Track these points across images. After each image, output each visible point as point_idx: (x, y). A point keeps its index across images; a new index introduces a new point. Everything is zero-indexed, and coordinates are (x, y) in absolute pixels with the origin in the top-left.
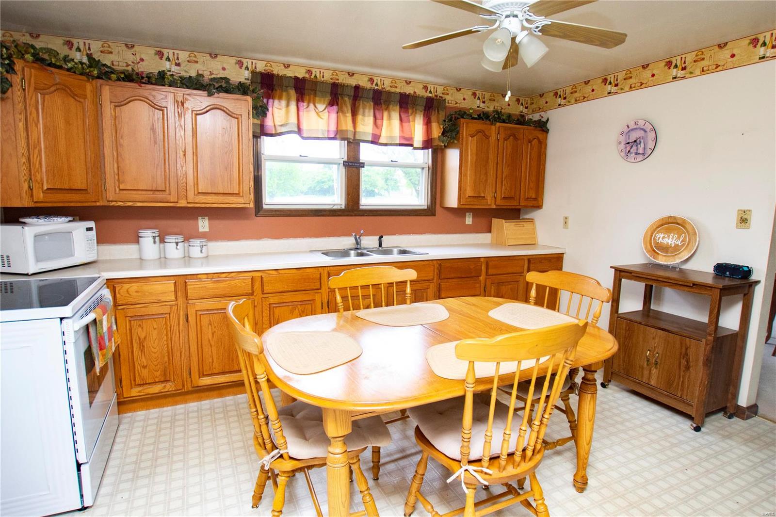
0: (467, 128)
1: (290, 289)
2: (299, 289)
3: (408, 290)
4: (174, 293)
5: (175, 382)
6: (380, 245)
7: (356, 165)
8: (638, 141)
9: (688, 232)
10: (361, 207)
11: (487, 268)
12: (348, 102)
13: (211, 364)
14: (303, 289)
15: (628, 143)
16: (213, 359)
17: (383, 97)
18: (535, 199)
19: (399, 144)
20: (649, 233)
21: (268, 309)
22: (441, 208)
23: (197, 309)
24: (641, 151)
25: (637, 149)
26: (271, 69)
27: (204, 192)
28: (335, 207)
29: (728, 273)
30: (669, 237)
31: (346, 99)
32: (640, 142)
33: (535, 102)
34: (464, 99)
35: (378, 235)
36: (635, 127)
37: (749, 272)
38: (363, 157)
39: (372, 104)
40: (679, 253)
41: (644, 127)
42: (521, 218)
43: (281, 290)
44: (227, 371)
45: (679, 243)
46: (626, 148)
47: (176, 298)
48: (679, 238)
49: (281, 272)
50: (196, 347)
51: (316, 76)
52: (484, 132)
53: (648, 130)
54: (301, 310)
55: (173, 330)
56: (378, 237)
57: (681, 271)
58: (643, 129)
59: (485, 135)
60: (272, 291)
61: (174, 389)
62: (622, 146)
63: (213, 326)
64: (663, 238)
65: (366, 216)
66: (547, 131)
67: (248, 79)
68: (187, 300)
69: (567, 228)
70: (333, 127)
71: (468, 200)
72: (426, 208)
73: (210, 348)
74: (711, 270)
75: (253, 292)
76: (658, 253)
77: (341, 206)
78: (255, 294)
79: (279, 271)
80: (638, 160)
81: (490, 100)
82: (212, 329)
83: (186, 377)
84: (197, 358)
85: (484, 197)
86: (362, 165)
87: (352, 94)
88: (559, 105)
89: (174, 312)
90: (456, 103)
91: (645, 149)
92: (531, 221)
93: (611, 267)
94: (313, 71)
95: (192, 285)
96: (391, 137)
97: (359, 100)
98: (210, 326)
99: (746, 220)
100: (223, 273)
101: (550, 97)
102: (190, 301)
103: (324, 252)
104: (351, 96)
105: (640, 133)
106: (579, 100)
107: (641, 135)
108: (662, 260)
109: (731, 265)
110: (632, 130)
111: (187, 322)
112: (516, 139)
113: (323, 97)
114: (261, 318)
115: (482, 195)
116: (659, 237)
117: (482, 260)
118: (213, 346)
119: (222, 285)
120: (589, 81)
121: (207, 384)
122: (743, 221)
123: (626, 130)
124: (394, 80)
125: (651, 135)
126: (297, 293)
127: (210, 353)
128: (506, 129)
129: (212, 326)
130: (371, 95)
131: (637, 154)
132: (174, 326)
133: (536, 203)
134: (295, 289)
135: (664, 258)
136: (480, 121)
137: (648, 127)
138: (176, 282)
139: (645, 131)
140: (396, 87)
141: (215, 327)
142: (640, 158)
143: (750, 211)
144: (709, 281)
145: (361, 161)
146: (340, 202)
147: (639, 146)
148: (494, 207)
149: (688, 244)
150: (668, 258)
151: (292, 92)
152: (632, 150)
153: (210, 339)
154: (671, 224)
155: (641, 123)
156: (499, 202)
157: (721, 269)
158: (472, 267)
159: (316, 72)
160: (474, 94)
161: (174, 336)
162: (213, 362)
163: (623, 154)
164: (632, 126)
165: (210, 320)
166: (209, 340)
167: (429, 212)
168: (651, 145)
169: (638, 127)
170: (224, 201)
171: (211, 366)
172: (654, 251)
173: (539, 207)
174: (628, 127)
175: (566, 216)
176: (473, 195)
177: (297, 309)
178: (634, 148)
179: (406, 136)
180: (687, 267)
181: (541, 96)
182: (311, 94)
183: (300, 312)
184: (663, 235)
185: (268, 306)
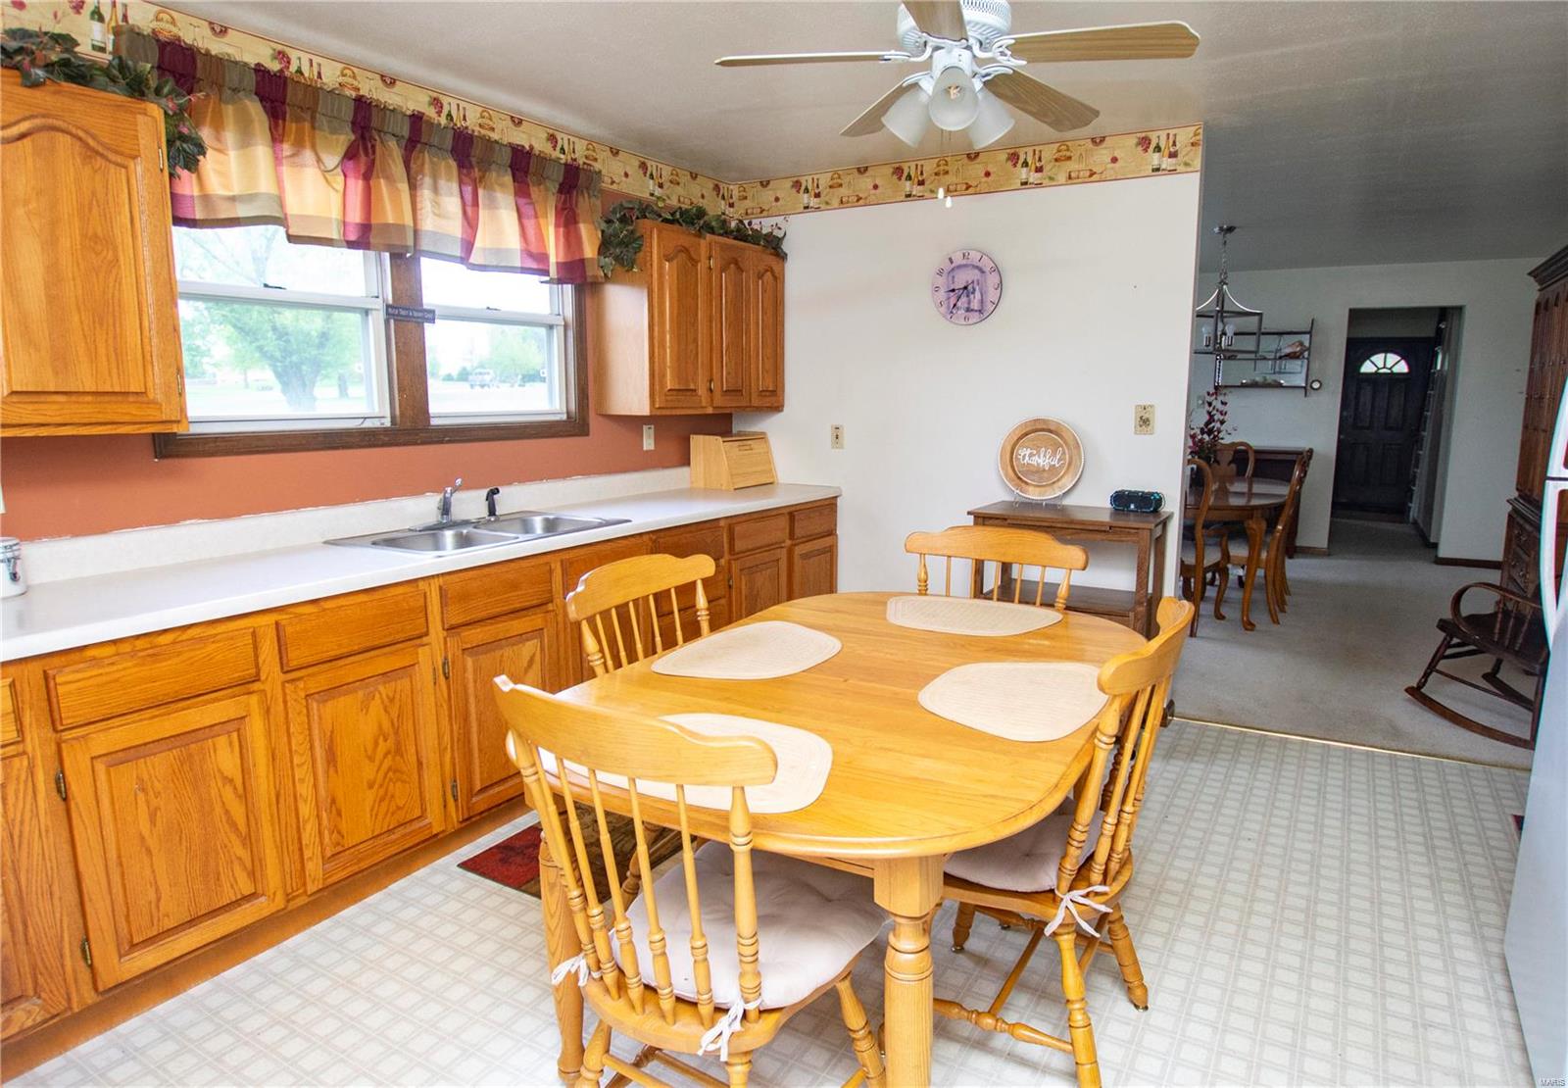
0: (656, 242)
1: (356, 648)
2: (377, 643)
3: (701, 601)
4: (12, 716)
5: (43, 995)
6: (492, 511)
7: (416, 314)
8: (970, 288)
9: (1065, 442)
10: (434, 422)
11: (732, 540)
12: (394, 151)
13: (153, 906)
14: (388, 640)
15: (953, 290)
16: (157, 890)
17: (477, 152)
18: (774, 393)
19: (522, 268)
20: (1009, 448)
21: (305, 711)
22: (600, 419)
23: (93, 755)
24: (975, 305)
25: (969, 303)
26: (175, 30)
27: (31, 389)
28: (368, 424)
29: (1132, 506)
30: (1038, 453)
31: (392, 144)
32: (974, 290)
33: (750, 195)
34: (626, 175)
35: (484, 487)
36: (964, 262)
37: (1159, 501)
38: (430, 298)
39: (453, 164)
40: (1058, 480)
41: (980, 264)
42: (734, 431)
43: (332, 653)
44: (203, 912)
45: (1055, 462)
46: (949, 298)
47: (20, 731)
48: (1054, 454)
49: (328, 605)
50: (101, 868)
51: (299, 71)
52: (687, 250)
53: (987, 269)
54: (388, 696)
55: (20, 836)
56: (484, 493)
57: (1064, 509)
58: (977, 267)
59: (691, 258)
60: (310, 660)
61: (39, 1019)
62: (942, 295)
63: (151, 793)
64: (1031, 455)
65: (449, 442)
66: (782, 257)
67: (102, 50)
68: (55, 730)
69: (842, 447)
70: (356, 216)
71: (669, 398)
72: (564, 417)
73: (146, 860)
74: (1107, 504)
75: (258, 674)
76: (1026, 483)
77: (383, 420)
78: (263, 678)
79: (322, 603)
80: (970, 322)
81: (671, 182)
82: (148, 802)
83: (74, 971)
84: (108, 902)
85: (695, 390)
86: (430, 316)
87: (406, 132)
88: (806, 208)
89: (18, 779)
90: (613, 182)
91: (982, 301)
92: (762, 437)
93: (969, 513)
94: (293, 55)
95: (68, 683)
96: (498, 251)
97: (422, 152)
98: (141, 795)
99: (1148, 420)
100: (165, 631)
101: (784, 188)
102: (67, 735)
103: (375, 539)
104: (403, 137)
105: (974, 275)
106: (848, 202)
107: (976, 278)
108: (1034, 494)
109: (1137, 492)
110: (959, 267)
111: (65, 799)
112: (740, 269)
113: (334, 131)
114: (285, 739)
115: (692, 387)
116: (1024, 456)
117: (722, 523)
118: (155, 852)
119: (164, 666)
120: (866, 169)
121: (147, 968)
122: (1144, 422)
123: (948, 267)
124: (486, 110)
125: (992, 279)
126: (372, 653)
127: (148, 872)
128: (724, 248)
129: (147, 794)
130: (448, 143)
131: (968, 310)
132: (22, 822)
133: (772, 401)
134: (369, 644)
135: (1038, 489)
136: (676, 227)
137: (987, 265)
138: (14, 681)
139: (983, 272)
140: (493, 129)
141: (157, 795)
142: (975, 317)
143: (1151, 406)
144: (1106, 518)
145: (425, 307)
146: (377, 410)
147: (972, 296)
148: (710, 411)
149: (1070, 464)
150: (1043, 489)
151: (255, 109)
152: (959, 304)
153: (146, 832)
154: (1040, 431)
155: (974, 256)
156: (719, 400)
157: (1121, 500)
158: (709, 541)
159: (299, 59)
160: (643, 166)
161: (24, 854)
162: (159, 900)
163: (943, 309)
164: (958, 260)
165: (140, 780)
166: (143, 839)
167: (575, 426)
168: (992, 295)
169: (969, 262)
170: (101, 418)
171: (154, 910)
172: (1019, 478)
173: (778, 408)
174: (952, 262)
175: (837, 423)
176: (677, 387)
177: (377, 696)
178: (964, 299)
179: (534, 249)
180: (1068, 502)
181: (765, 184)
182: (304, 120)
183: (386, 700)
184: (1029, 451)
185: (304, 702)
